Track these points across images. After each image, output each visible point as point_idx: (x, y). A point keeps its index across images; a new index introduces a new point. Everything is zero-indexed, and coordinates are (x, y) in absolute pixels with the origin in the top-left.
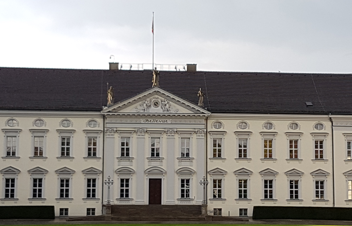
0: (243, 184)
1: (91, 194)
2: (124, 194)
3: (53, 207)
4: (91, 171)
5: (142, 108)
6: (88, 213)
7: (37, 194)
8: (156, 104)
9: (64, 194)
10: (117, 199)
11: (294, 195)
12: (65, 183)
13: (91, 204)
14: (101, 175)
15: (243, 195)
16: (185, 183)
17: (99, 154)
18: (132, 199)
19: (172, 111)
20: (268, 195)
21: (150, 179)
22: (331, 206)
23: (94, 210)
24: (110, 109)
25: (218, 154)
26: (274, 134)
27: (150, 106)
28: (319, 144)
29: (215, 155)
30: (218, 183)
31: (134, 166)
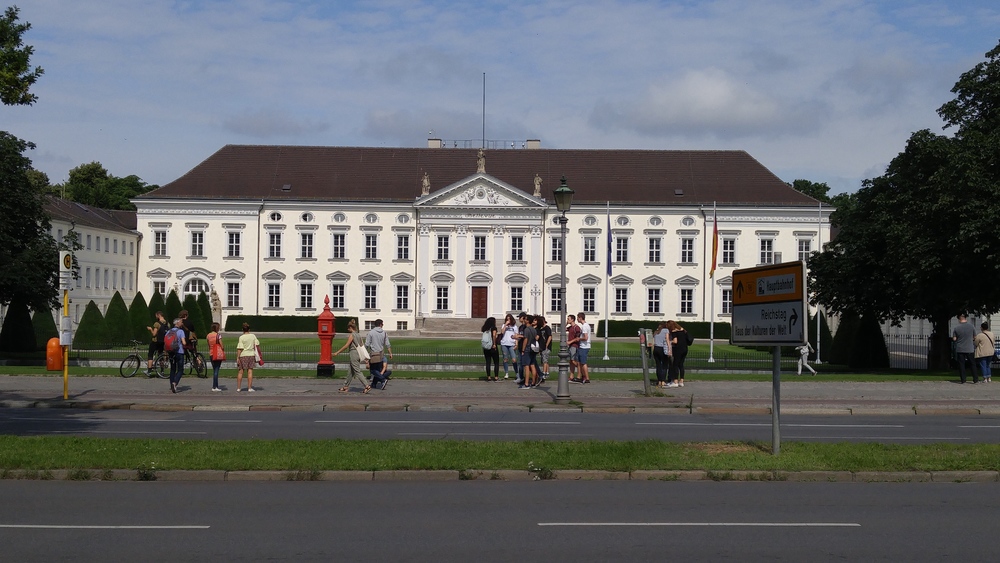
0: (589, 294)
1: (402, 304)
2: (442, 305)
3: (356, 319)
4: (403, 276)
5: (463, 199)
6: (399, 328)
7: (338, 303)
8: (481, 195)
9: (370, 304)
10: (433, 312)
11: (654, 308)
12: (371, 291)
13: (402, 316)
14: (414, 283)
15: (589, 307)
16: (516, 292)
17: (412, 255)
18: (451, 312)
19: (501, 203)
20: (622, 306)
21: (473, 287)
22: (701, 321)
23: (405, 323)
24: (424, 202)
25: (558, 257)
26: (631, 231)
27: (472, 197)
28: (688, 244)
29: (554, 258)
30: (558, 293)
31: (452, 270)
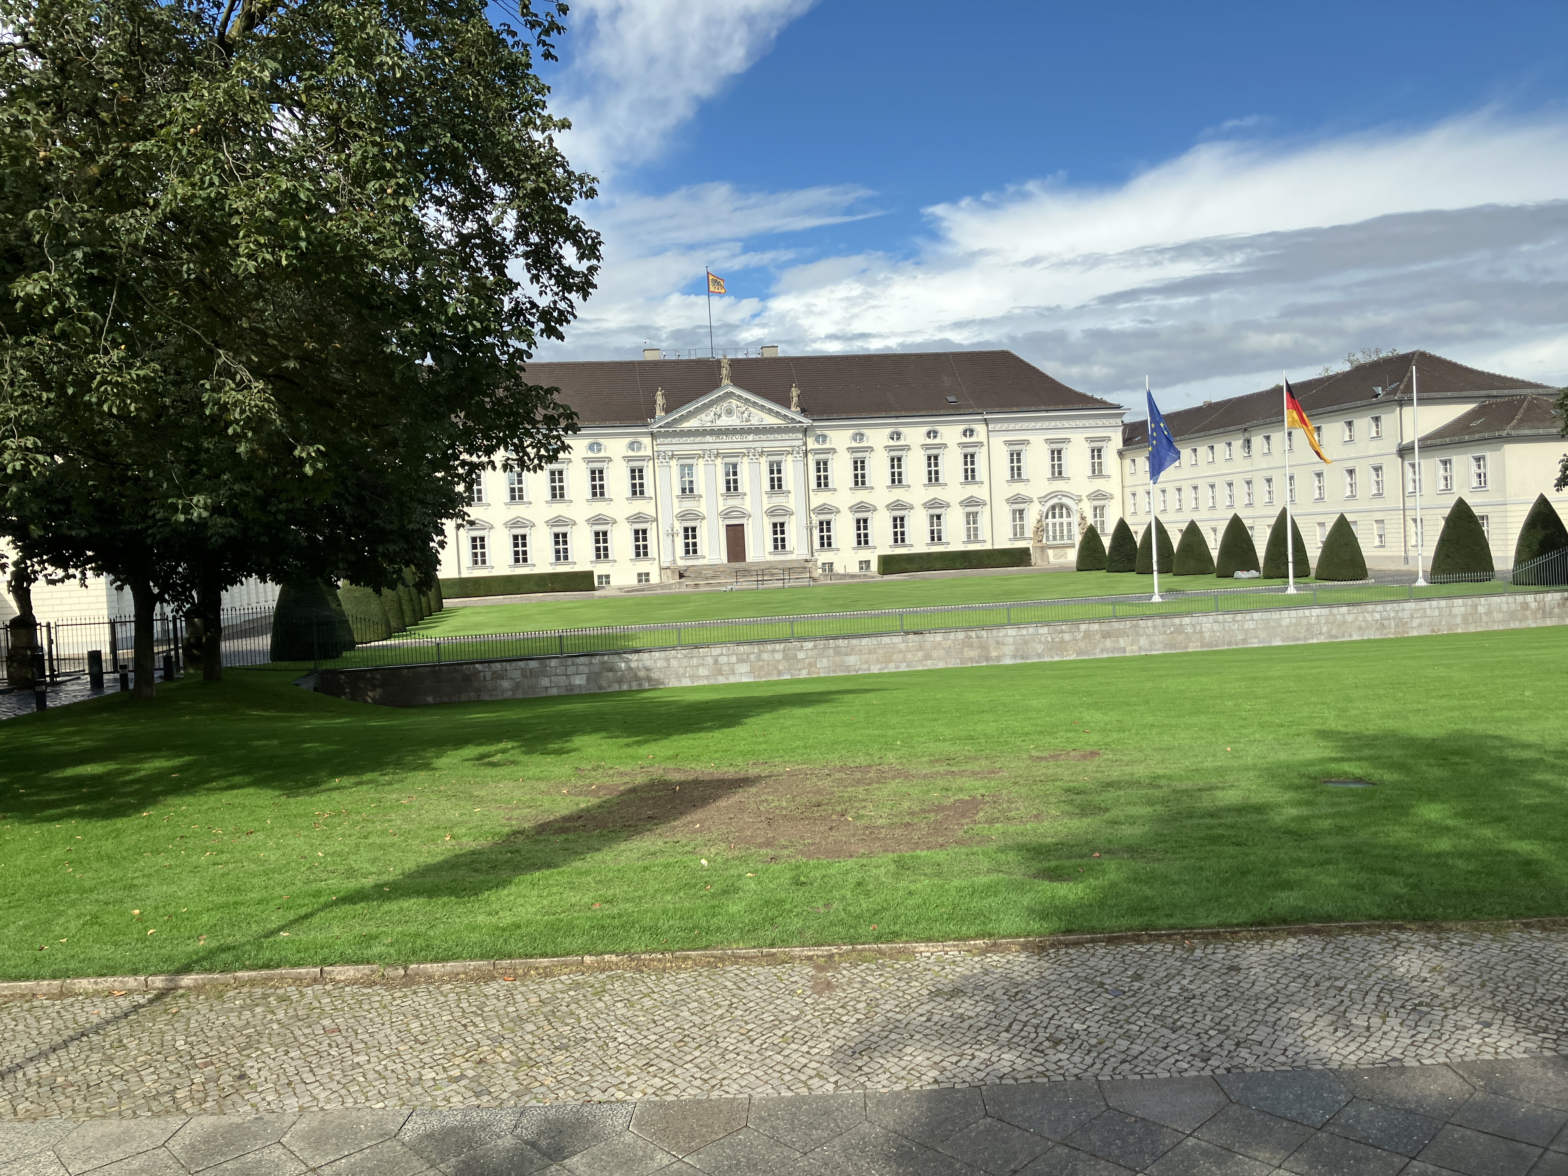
0: (862, 524)
1: (641, 552)
2: (691, 549)
3: (591, 574)
4: (638, 518)
5: (709, 418)
6: (640, 581)
7: (561, 555)
8: (729, 412)
9: (602, 553)
10: (682, 558)
11: (935, 536)
12: (601, 537)
13: (643, 566)
14: (655, 524)
15: (863, 540)
16: (779, 528)
17: (649, 490)
18: (702, 557)
19: (754, 421)
20: (899, 537)
21: (727, 526)
22: (988, 546)
23: (647, 574)
24: (662, 424)
25: (823, 483)
26: (907, 448)
27: (720, 416)
28: (969, 458)
29: (819, 485)
30: (825, 526)
31: (702, 507)
